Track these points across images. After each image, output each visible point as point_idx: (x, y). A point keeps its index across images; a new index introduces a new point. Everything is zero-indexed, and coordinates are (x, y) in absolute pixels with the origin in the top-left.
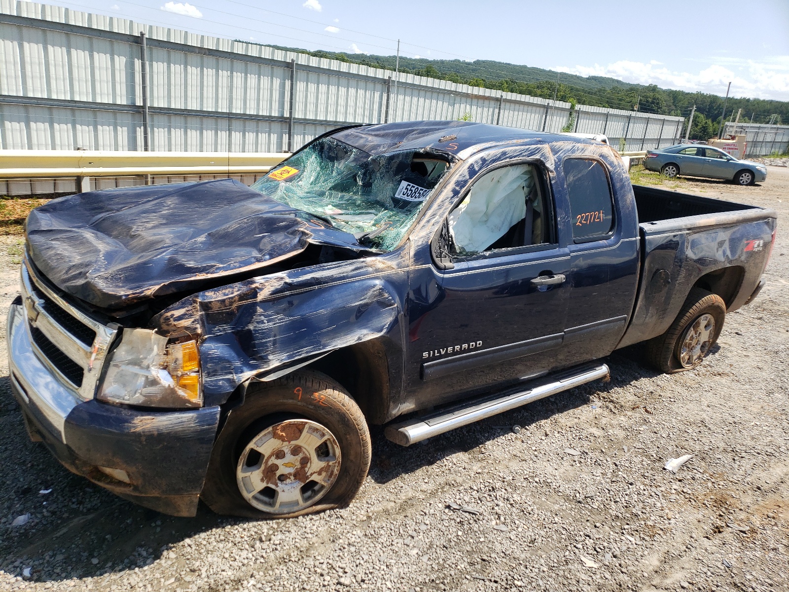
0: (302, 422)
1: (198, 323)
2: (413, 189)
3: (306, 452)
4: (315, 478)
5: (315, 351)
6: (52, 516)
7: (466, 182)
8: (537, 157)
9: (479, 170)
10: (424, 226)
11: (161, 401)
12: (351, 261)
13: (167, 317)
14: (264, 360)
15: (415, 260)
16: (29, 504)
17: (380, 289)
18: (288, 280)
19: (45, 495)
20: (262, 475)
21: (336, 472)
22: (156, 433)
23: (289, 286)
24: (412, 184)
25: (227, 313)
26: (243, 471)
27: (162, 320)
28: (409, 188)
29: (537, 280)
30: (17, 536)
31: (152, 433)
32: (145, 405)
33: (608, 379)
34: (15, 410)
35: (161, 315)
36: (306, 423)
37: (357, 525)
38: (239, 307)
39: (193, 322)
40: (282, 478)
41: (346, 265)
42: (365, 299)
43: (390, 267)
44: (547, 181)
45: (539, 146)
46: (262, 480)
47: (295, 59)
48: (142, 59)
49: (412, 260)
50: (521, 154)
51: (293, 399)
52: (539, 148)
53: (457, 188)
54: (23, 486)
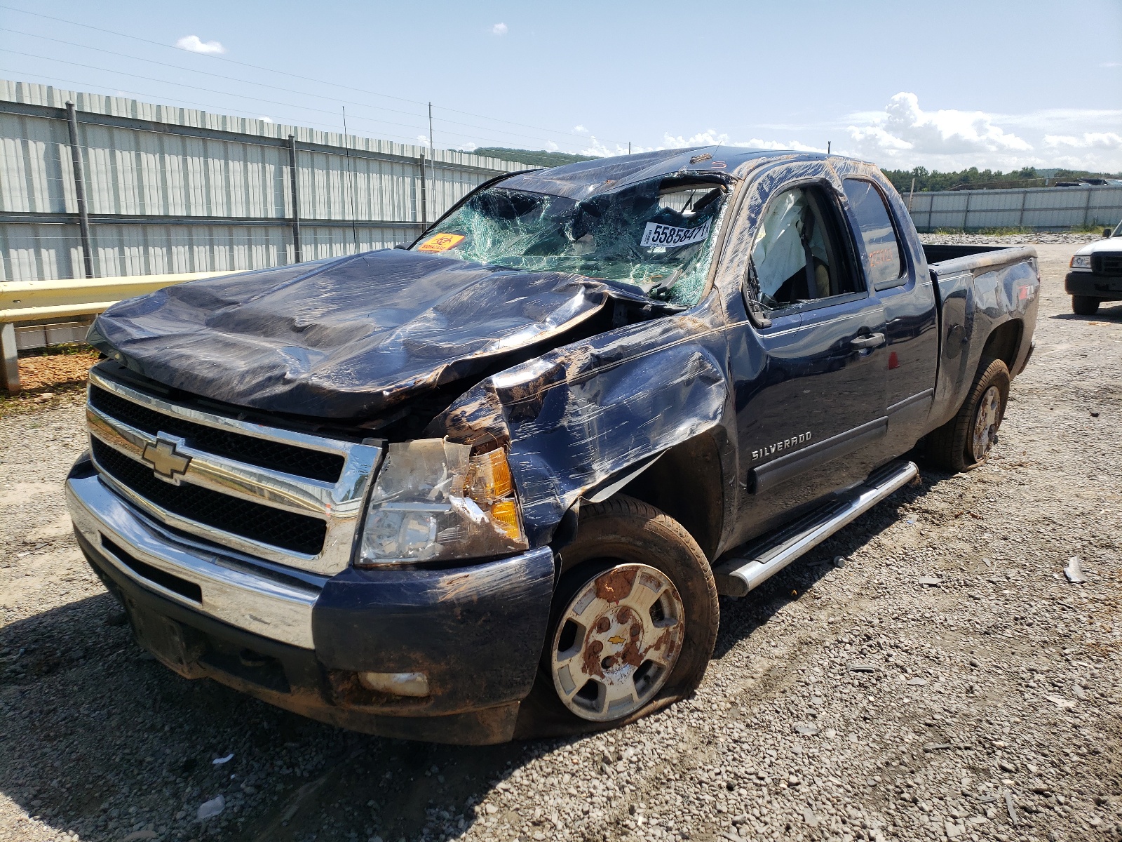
0: (633, 567)
1: (503, 420)
2: (667, 231)
3: (637, 617)
4: (652, 655)
5: (642, 454)
6: (258, 793)
7: (759, 206)
8: (822, 176)
9: (770, 191)
10: (728, 267)
11: (471, 547)
12: (657, 321)
13: (457, 416)
14: (587, 471)
15: (729, 315)
16: (207, 783)
17: (700, 358)
18: (595, 351)
19: (224, 766)
20: (583, 662)
21: (678, 642)
22: (475, 598)
23: (597, 360)
24: (663, 226)
25: (531, 404)
26: (559, 659)
27: (448, 423)
28: (660, 230)
29: (857, 341)
30: (219, 834)
31: (469, 599)
32: (446, 559)
33: (919, 481)
34: (84, 657)
35: (446, 415)
36: (638, 568)
37: (724, 716)
38: (544, 394)
39: (496, 419)
40: (608, 663)
41: (652, 326)
42: (686, 373)
43: (704, 327)
44: (838, 208)
45: (820, 162)
46: (584, 670)
47: (293, 135)
48: (72, 142)
49: (726, 315)
50: (806, 171)
51: (615, 533)
52: (820, 165)
53: (753, 216)
54: (177, 761)
